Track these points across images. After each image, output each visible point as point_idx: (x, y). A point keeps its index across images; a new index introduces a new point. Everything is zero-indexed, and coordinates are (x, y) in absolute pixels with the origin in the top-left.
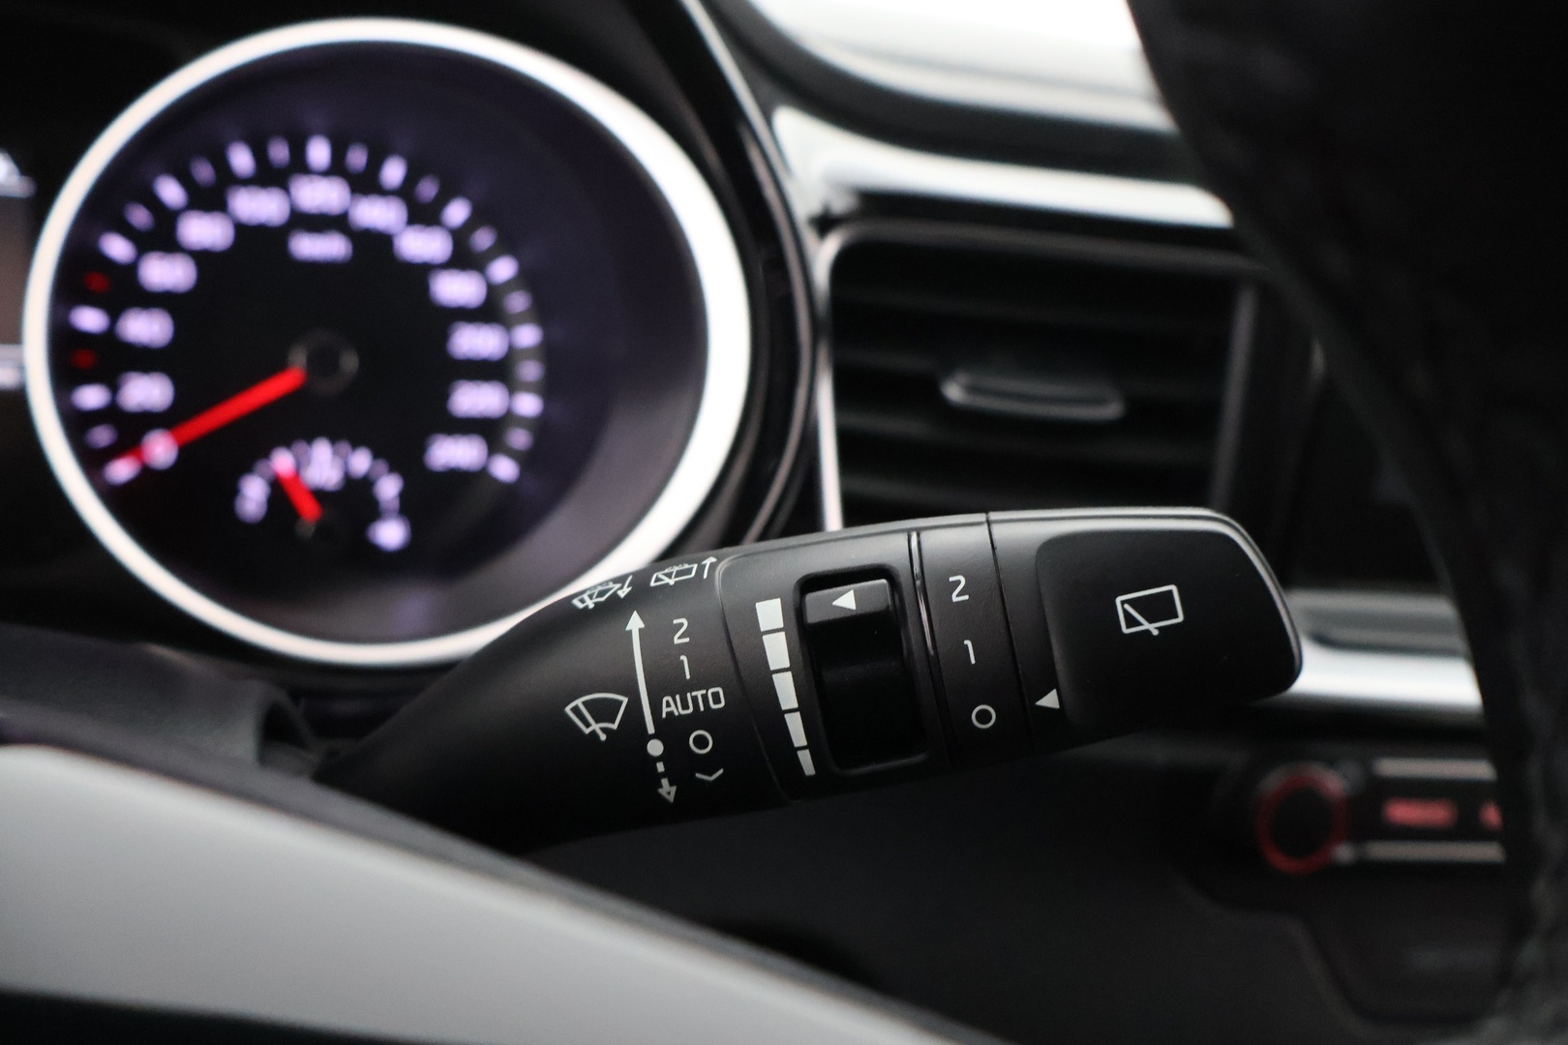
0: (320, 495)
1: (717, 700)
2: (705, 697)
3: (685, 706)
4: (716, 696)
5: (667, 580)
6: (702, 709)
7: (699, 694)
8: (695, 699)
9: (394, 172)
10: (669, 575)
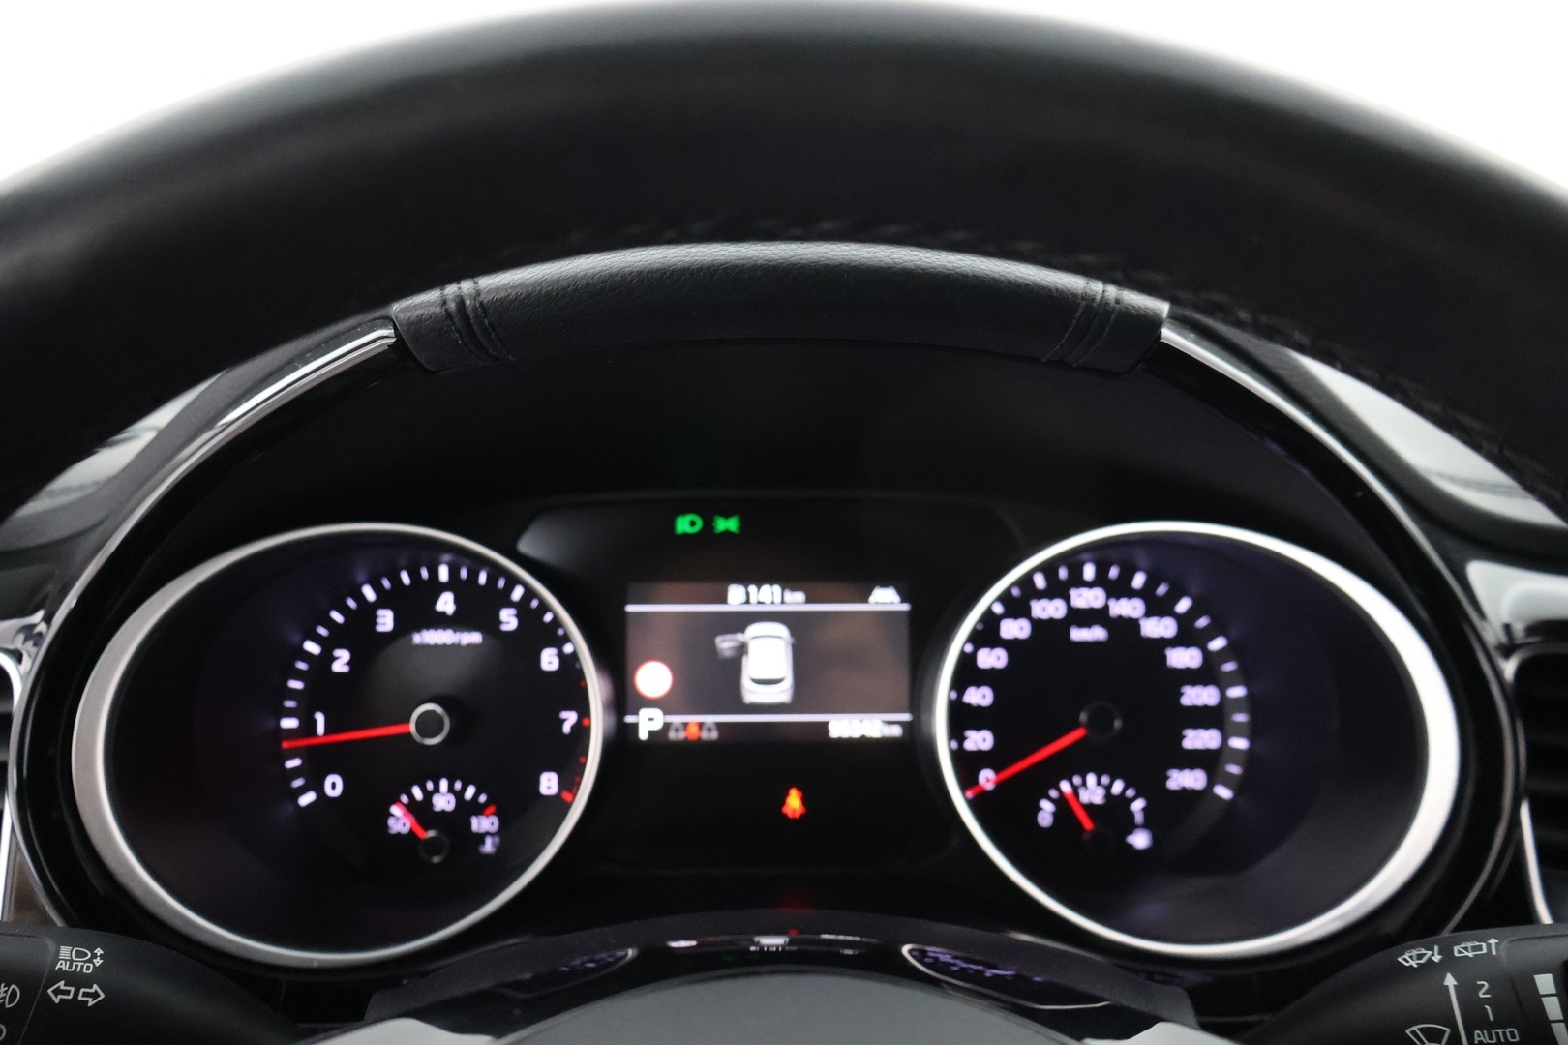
0: (1090, 808)
1: (1513, 1037)
2: (1504, 1034)
3: (1491, 1038)
4: (1512, 1033)
5: (1466, 953)
6: (1503, 1040)
7: (1500, 1031)
8: (1497, 1034)
9: (1139, 580)
10: (1466, 949)
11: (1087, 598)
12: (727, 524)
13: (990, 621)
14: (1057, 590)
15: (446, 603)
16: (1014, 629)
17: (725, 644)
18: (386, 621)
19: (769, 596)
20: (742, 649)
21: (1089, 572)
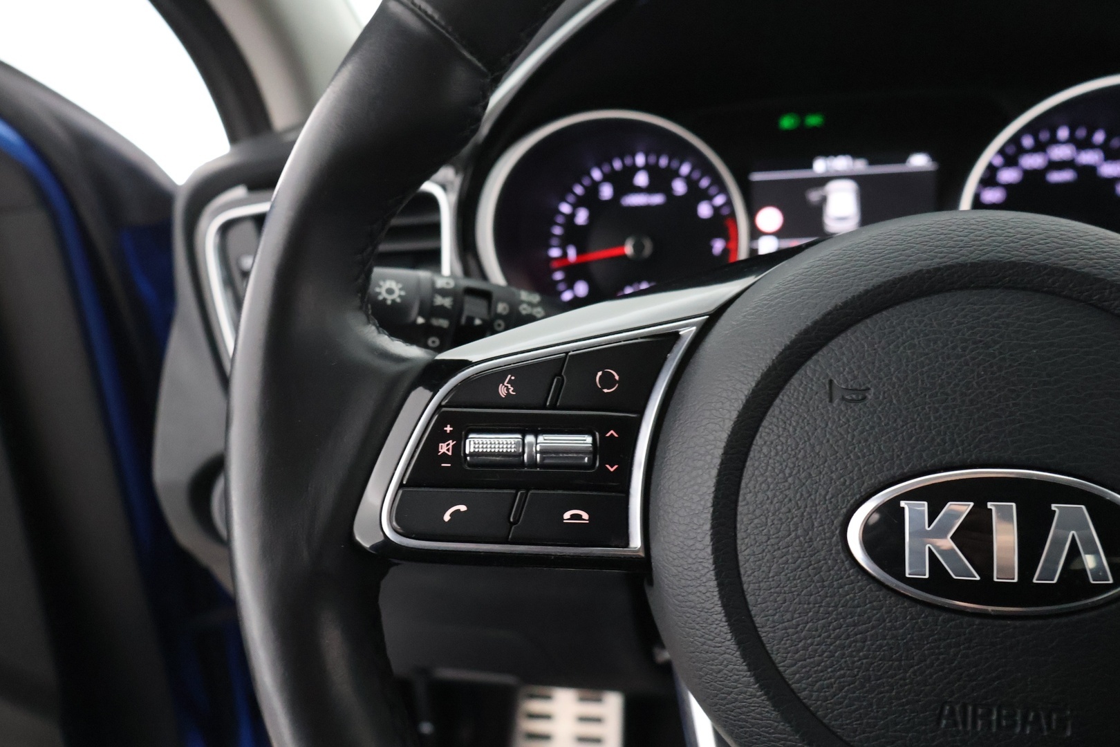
9: (1099, 137)
11: (1061, 152)
12: (814, 120)
13: (992, 170)
14: (1040, 148)
15: (641, 179)
16: (1009, 176)
17: (814, 196)
18: (607, 192)
19: (842, 163)
20: (824, 200)
21: (1063, 133)
